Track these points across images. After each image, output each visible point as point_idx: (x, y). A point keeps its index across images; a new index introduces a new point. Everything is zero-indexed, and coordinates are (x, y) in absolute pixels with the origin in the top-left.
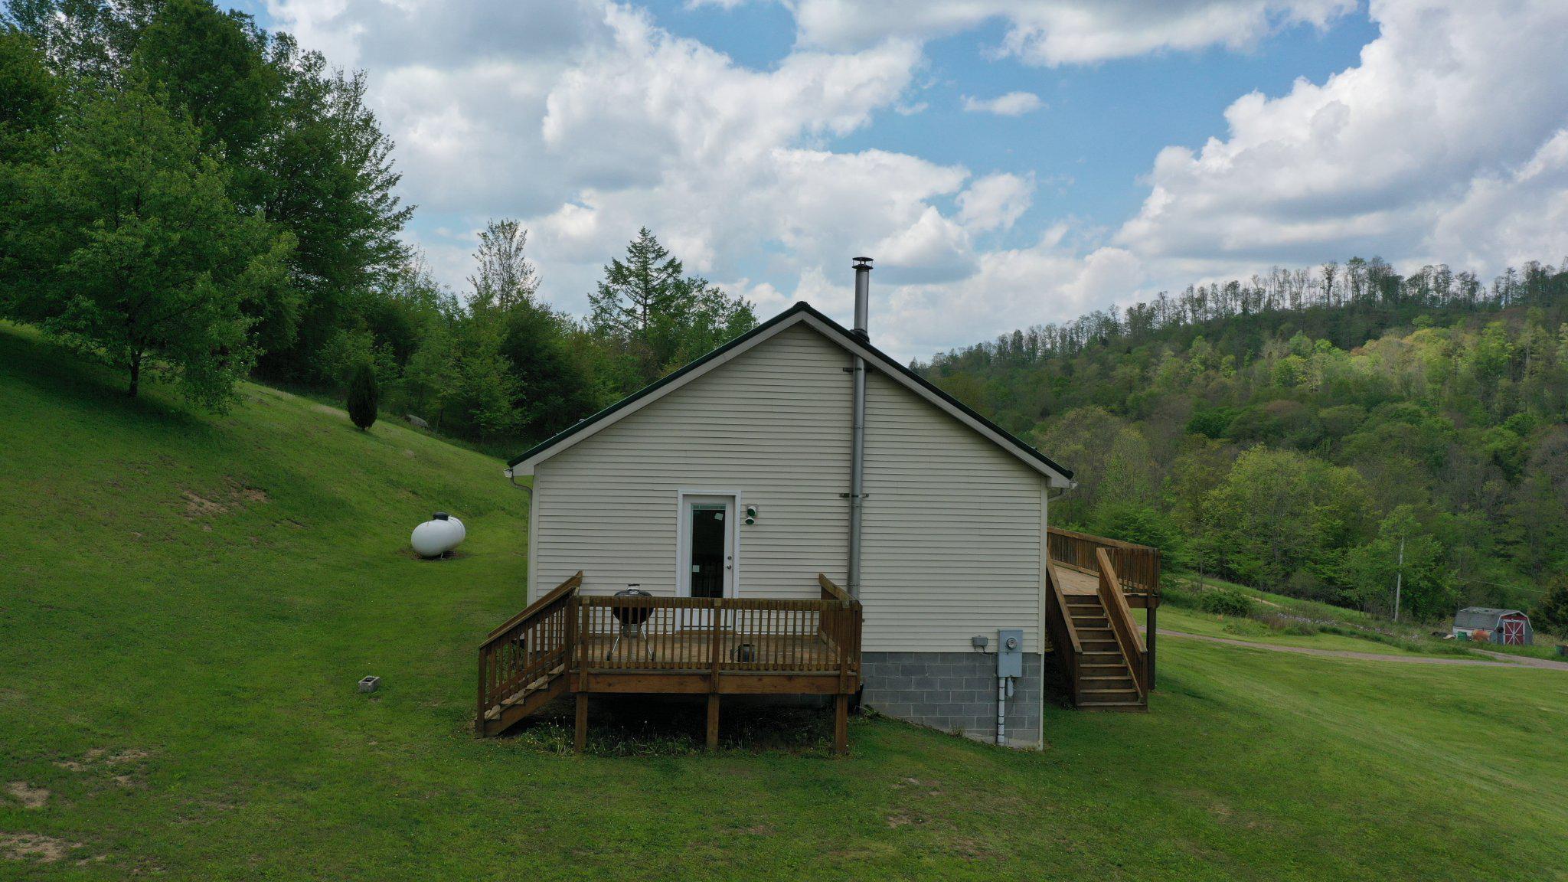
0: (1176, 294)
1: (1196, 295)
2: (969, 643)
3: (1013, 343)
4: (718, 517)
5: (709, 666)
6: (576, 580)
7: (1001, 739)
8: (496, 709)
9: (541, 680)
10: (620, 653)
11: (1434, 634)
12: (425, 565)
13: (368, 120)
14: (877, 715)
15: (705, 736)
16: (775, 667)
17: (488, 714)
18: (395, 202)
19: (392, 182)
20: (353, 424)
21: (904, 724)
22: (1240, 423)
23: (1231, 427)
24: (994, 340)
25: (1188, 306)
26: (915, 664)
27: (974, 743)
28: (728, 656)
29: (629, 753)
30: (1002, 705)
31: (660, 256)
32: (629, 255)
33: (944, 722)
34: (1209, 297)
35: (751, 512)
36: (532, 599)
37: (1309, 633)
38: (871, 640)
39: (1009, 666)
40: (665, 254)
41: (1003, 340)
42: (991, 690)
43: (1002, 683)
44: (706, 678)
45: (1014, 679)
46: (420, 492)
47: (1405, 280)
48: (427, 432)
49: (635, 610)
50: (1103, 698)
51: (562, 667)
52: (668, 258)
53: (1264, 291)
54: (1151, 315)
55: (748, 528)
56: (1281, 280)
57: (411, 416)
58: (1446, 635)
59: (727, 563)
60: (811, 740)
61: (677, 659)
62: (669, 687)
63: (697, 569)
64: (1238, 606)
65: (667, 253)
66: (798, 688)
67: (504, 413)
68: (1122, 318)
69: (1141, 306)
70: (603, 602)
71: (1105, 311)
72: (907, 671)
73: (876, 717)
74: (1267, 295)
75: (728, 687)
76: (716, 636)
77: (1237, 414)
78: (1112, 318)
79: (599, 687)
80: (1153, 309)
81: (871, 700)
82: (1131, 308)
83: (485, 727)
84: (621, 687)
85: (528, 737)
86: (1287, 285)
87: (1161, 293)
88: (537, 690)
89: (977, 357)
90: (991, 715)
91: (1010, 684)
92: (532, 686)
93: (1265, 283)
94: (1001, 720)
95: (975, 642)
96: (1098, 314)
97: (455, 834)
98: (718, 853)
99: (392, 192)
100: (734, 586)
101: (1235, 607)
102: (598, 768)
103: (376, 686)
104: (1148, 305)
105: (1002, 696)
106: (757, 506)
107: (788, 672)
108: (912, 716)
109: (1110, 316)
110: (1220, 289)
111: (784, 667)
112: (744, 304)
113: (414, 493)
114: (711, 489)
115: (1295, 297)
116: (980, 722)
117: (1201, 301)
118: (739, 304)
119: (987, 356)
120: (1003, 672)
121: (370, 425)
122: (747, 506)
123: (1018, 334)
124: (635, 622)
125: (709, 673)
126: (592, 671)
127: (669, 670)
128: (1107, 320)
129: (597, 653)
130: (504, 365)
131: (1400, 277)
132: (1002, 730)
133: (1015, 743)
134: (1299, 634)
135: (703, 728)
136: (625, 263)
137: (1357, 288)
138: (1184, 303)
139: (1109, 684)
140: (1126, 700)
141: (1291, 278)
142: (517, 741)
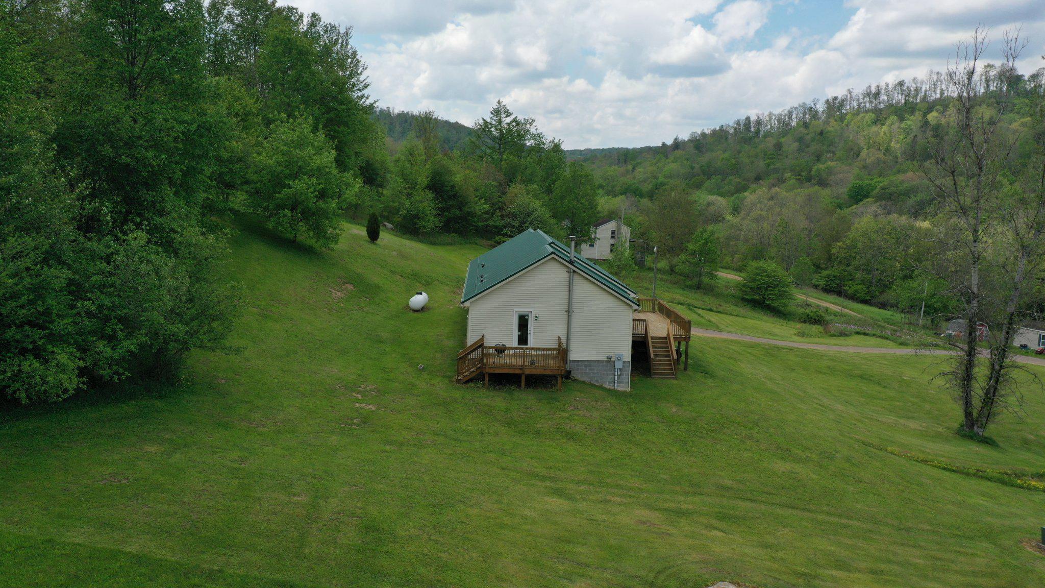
0: (859, 90)
1: (873, 90)
2: (606, 358)
3: (745, 125)
4: (526, 317)
5: (522, 366)
6: (483, 338)
7: (616, 387)
8: (462, 376)
9: (474, 369)
10: (496, 360)
11: (935, 334)
12: (415, 315)
13: (354, 54)
14: (576, 380)
15: (521, 385)
16: (541, 366)
17: (460, 377)
18: (367, 98)
19: (365, 87)
20: (369, 239)
21: (584, 383)
22: (882, 189)
23: (877, 190)
24: (731, 123)
25: (867, 99)
26: (589, 364)
27: (606, 389)
28: (527, 362)
29: (500, 389)
30: (616, 377)
31: (508, 116)
32: (491, 115)
33: (597, 382)
34: (883, 92)
35: (536, 317)
36: (469, 344)
37: (846, 335)
38: (573, 356)
39: (619, 365)
40: (511, 114)
41: (738, 123)
42: (613, 372)
43: (616, 370)
44: (521, 369)
45: (620, 369)
46: (404, 276)
47: (1026, 78)
48: (395, 234)
49: (501, 350)
50: (661, 374)
51: (480, 365)
52: (512, 117)
53: (921, 88)
54: (842, 103)
55: (535, 321)
56: (935, 79)
57: (385, 223)
58: (941, 334)
59: (529, 332)
60: (552, 387)
61: (513, 363)
62: (511, 371)
63: (520, 333)
64: (817, 319)
65: (512, 114)
66: (547, 372)
67: (431, 221)
68: (821, 107)
69: (835, 98)
70: (492, 348)
71: (809, 103)
72: (586, 366)
73: (575, 380)
74: (923, 90)
75: (527, 372)
76: (524, 356)
77: (881, 182)
78: (814, 107)
79: (491, 371)
80: (843, 101)
81: (574, 375)
82: (828, 100)
83: (458, 381)
84: (497, 371)
85: (471, 384)
86: (939, 83)
87: (849, 90)
88: (473, 371)
89: (720, 135)
90: (612, 380)
91: (619, 370)
92: (472, 370)
93: (922, 82)
94: (616, 382)
95: (608, 358)
96: (804, 105)
97: (458, 408)
98: (522, 414)
99: (366, 92)
100: (531, 343)
101: (815, 319)
102: (491, 394)
103: (423, 368)
104: (840, 98)
105: (616, 375)
106: (538, 315)
107: (544, 368)
108: (587, 380)
109: (813, 106)
110: (891, 87)
111: (543, 366)
112: (556, 141)
113: (402, 276)
114: (523, 310)
115: (942, 93)
116: (609, 382)
117: (877, 94)
118: (553, 142)
119: (727, 132)
120: (617, 367)
121: (376, 240)
122: (535, 314)
123: (748, 119)
124: (501, 353)
125: (522, 368)
126: (490, 367)
127: (511, 366)
128: (811, 109)
129: (491, 361)
130: (430, 195)
131: (1022, 76)
132: (616, 385)
133: (620, 389)
134: (839, 336)
135: (520, 382)
136: (489, 120)
137: (988, 86)
138: (865, 97)
139: (665, 370)
140: (670, 375)
141: (942, 78)
142: (468, 385)
